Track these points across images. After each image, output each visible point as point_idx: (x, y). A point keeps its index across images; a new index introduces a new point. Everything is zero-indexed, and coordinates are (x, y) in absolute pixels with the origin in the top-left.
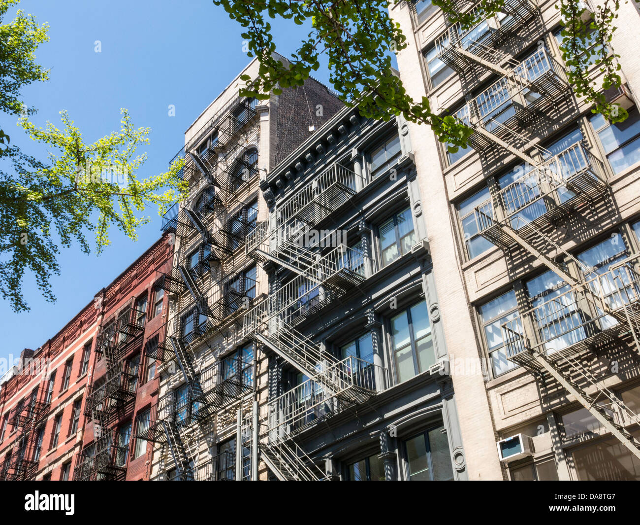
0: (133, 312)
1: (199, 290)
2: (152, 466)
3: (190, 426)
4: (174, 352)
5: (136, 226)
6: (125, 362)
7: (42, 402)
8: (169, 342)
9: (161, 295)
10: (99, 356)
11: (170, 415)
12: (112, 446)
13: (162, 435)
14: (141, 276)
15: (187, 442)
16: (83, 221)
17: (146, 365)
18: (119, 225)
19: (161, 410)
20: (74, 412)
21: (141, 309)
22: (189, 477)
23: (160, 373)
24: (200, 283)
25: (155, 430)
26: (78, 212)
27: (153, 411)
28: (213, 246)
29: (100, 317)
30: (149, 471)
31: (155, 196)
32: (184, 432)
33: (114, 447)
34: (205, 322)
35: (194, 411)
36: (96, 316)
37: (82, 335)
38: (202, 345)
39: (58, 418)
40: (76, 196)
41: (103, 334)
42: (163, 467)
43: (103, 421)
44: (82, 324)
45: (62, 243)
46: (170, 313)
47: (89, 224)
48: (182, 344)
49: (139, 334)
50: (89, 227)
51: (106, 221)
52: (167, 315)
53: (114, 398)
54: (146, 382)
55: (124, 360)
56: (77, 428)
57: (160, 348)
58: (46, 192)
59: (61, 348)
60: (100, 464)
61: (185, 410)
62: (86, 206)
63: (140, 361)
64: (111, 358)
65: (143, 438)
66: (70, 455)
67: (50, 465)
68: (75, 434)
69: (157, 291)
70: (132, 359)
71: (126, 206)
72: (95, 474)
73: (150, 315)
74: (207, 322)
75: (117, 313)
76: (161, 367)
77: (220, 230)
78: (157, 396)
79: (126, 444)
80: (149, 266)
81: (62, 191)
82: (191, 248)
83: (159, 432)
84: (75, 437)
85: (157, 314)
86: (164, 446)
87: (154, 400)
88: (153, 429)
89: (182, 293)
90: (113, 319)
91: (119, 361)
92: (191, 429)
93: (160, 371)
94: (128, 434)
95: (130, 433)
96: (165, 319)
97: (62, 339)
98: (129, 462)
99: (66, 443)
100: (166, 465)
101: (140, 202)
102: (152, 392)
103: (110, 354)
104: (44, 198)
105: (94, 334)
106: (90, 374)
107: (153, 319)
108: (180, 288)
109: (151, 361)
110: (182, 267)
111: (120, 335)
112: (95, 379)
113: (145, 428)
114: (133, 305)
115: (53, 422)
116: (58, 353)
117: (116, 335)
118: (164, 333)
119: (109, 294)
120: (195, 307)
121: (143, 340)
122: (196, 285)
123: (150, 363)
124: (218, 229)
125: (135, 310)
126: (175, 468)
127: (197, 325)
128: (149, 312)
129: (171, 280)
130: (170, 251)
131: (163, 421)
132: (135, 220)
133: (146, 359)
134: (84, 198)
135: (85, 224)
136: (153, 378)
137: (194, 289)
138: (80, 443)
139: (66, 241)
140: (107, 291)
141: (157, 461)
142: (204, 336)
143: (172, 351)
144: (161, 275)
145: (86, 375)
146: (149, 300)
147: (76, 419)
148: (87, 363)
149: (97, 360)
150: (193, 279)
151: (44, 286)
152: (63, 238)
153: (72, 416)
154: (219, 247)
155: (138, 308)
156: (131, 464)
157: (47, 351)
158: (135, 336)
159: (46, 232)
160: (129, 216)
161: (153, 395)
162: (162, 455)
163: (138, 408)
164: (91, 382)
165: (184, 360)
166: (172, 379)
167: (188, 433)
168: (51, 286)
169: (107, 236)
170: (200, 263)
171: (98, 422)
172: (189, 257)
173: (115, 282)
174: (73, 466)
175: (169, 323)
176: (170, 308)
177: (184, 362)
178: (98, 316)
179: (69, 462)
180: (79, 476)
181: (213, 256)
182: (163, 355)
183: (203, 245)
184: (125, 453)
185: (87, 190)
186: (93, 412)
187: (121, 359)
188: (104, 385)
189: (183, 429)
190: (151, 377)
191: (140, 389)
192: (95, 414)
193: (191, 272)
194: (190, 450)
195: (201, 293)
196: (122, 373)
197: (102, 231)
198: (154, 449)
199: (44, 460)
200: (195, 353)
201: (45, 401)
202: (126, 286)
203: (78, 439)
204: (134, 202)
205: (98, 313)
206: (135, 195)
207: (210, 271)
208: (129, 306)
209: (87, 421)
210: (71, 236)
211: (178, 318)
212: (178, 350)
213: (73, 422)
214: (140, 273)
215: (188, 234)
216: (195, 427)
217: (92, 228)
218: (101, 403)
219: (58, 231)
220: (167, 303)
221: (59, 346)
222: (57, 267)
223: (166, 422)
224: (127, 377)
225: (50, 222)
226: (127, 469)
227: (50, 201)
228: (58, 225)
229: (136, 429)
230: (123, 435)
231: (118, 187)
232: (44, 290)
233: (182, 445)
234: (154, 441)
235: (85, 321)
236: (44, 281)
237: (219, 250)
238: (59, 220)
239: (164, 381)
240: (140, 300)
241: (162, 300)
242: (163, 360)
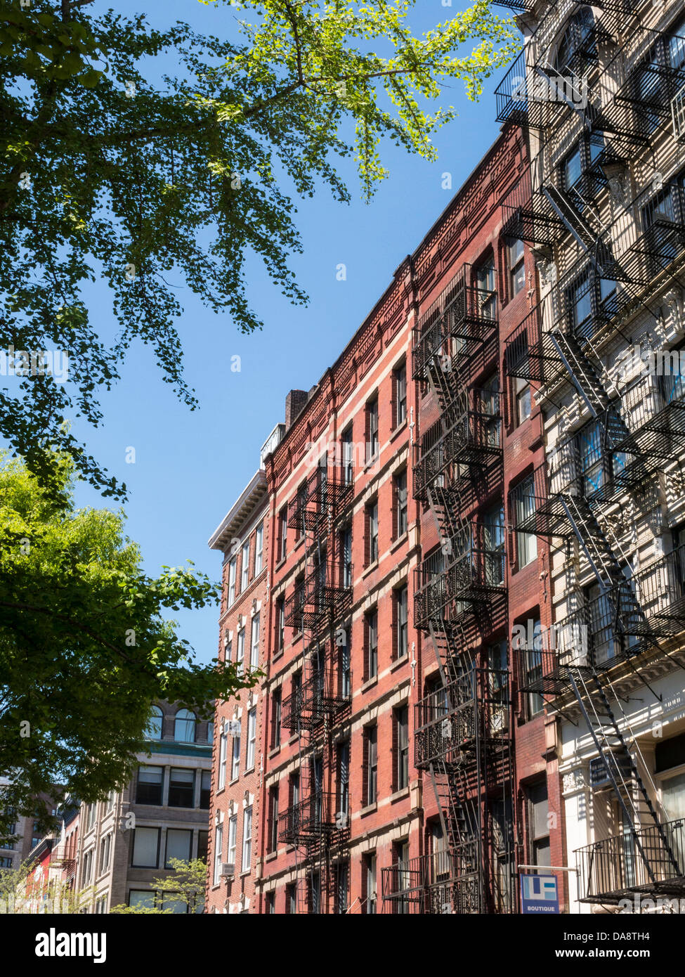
0: (472, 293)
1: (591, 231)
2: (553, 580)
3: (613, 499)
4: (561, 360)
5: (428, 131)
6: (472, 391)
7: (339, 482)
8: (548, 342)
9: (520, 251)
10: (422, 388)
11: (571, 482)
12: (473, 550)
13: (562, 521)
14: (475, 221)
15: (611, 529)
16: (328, 140)
17: (511, 392)
18: (393, 136)
19: (553, 476)
20: (396, 496)
21: (485, 285)
22: (625, 595)
23: (541, 405)
24: (592, 216)
25: (549, 514)
26: (314, 125)
27: (539, 478)
28: (606, 134)
29: (412, 312)
30: (549, 589)
31: (455, 62)
32: (603, 513)
33: (478, 551)
34: (614, 291)
35: (618, 469)
36: (403, 312)
37: (386, 352)
38: (614, 339)
39: (371, 507)
40: (306, 96)
41: (421, 343)
42: (573, 581)
43: (449, 506)
44: (381, 331)
45: (299, 191)
46: (541, 286)
47: (340, 145)
48: (574, 344)
49: (488, 336)
50: (341, 150)
51: (370, 131)
52: (538, 290)
53: (463, 462)
54: (518, 425)
55: (469, 389)
56: (407, 524)
57: (533, 356)
58: (248, 99)
59: (353, 381)
60: (458, 585)
61: (598, 470)
62: (329, 111)
63: (499, 387)
64: (444, 388)
65: (528, 531)
66: (404, 572)
67: (372, 592)
68: (404, 536)
69: (511, 246)
70: (484, 386)
71: (402, 94)
72: (451, 603)
73: (504, 295)
74: (618, 292)
75: (442, 300)
76: (542, 393)
77: (615, 98)
78: (541, 448)
79: (498, 544)
80: (486, 198)
81: (277, 90)
82: (563, 145)
83: (556, 515)
84: (406, 539)
85: (518, 291)
86: (569, 541)
87: (538, 458)
88: (545, 512)
89: (560, 241)
90: (437, 313)
91: (460, 392)
92: (616, 506)
93: (539, 401)
94: (501, 527)
95: (503, 524)
96: (534, 298)
97: (351, 363)
98: (510, 577)
99: (393, 552)
100: (579, 577)
101: (427, 80)
102: (531, 443)
103: (442, 380)
104: (248, 112)
105: (406, 347)
106: (412, 423)
107: (511, 303)
108: (553, 232)
109: (521, 383)
110: (550, 189)
111: (454, 342)
112: (422, 431)
113: (528, 512)
114: (468, 279)
115: (363, 517)
116: (348, 392)
117: (446, 343)
118: (535, 326)
119: (421, 266)
120: (589, 266)
121: (498, 344)
122: (583, 220)
123: (519, 389)
124: (610, 96)
125: (474, 289)
126: (594, 582)
127: (597, 301)
128: (501, 289)
129: (534, 218)
130: (522, 161)
131: (559, 495)
132: (425, 119)
133: (511, 381)
134: (320, 96)
135: (332, 145)
136: (528, 416)
137: (580, 230)
138: (417, 549)
139: (305, 186)
140: (416, 260)
141: (561, 570)
142: (615, 322)
143: (557, 360)
144: (511, 212)
145: (406, 426)
146: (496, 267)
147: (402, 507)
148: (403, 402)
149: (420, 395)
150: (576, 210)
151: (283, 277)
152: (299, 180)
153: (395, 503)
154: (619, 134)
155: (480, 284)
156: (514, 580)
157: (329, 389)
158: (481, 341)
159: (266, 175)
160: (412, 113)
161: (534, 448)
162: (567, 558)
163: (509, 476)
164: (417, 437)
165: (583, 374)
166: (565, 413)
167: (611, 514)
168: (293, 275)
169: (378, 162)
170: (585, 173)
171: (442, 508)
172: (562, 166)
173: (428, 241)
174: (411, 591)
175: (542, 304)
176: (541, 276)
177: (583, 378)
178: (408, 311)
179: (403, 584)
180: (424, 608)
181: (610, 156)
182: (542, 369)
183: (586, 137)
184: (500, 561)
185: (322, 79)
186: (429, 492)
187: (464, 387)
188: (441, 440)
189: (600, 508)
190: (525, 414)
191: (507, 440)
192: (433, 496)
193: (570, 195)
194: (619, 544)
195: (595, 236)
196: (470, 414)
197: (367, 152)
198: (552, 549)
199: (360, 585)
200: (602, 357)
201: (343, 480)
202: (449, 244)
203: (412, 543)
204: (416, 83)
205: (406, 307)
206: (414, 70)
207: (608, 188)
208: (461, 283)
209: (422, 509)
210: (312, 173)
211: (559, 292)
212: (569, 357)
213: (398, 513)
214: (472, 214)
215: (553, 117)
216: (623, 501)
217: (345, 151)
218: (442, 474)
219: (287, 168)
220: (533, 265)
221: (349, 378)
222: (295, 238)
223: (566, 497)
224: (481, 420)
225: (269, 155)
226: (507, 589)
227: (261, 115)
228: (285, 158)
229: (513, 516)
230: (492, 528)
231: (377, 62)
232: (283, 284)
233: (603, 536)
234: (550, 534)
235: (387, 325)
236: (280, 268)
237: (619, 139)
238: (284, 147)
239: (552, 420)
240: (481, 267)
241: (522, 261)
242: (542, 379)
